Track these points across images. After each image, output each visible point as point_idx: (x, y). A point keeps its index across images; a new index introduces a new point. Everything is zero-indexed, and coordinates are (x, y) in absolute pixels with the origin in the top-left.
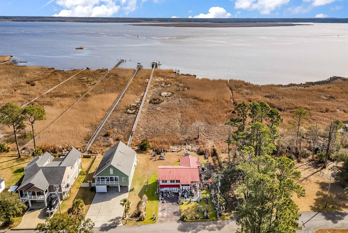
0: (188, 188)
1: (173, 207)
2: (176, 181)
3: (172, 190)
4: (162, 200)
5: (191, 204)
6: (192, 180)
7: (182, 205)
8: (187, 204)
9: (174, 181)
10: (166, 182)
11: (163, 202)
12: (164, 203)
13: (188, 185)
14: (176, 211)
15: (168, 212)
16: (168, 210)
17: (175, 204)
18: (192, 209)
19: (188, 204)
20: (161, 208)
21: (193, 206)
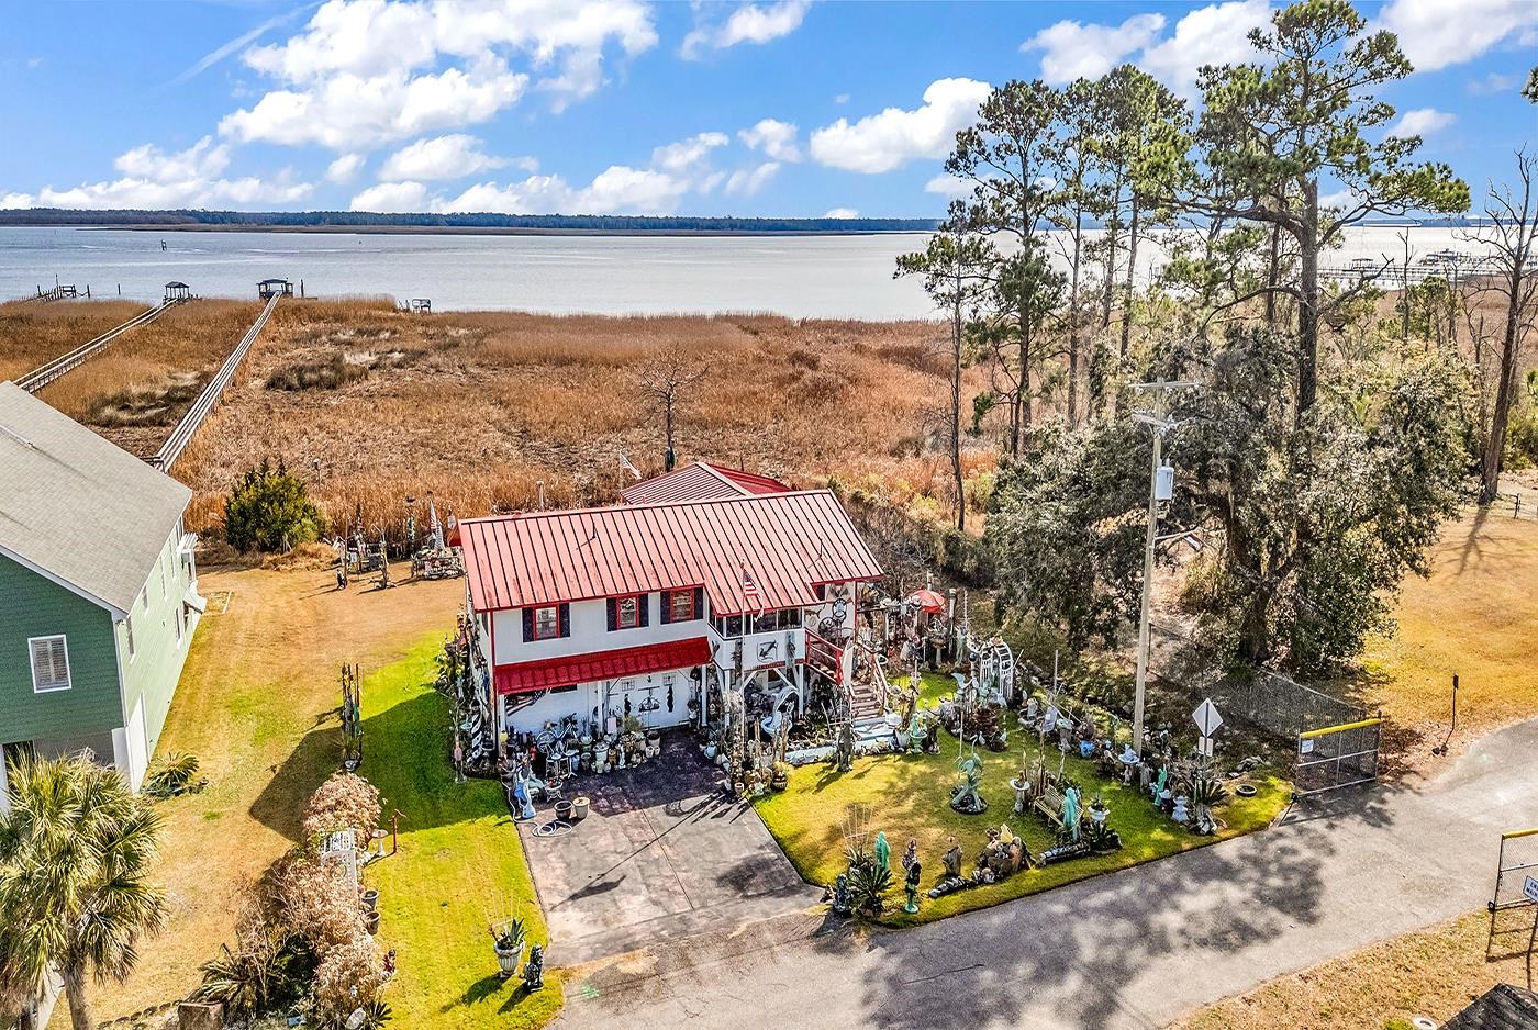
0: (790, 648)
1: (686, 835)
2: (666, 596)
3: (628, 705)
4: (541, 799)
5: (860, 776)
6: (812, 570)
7: (776, 798)
8: (821, 786)
9: (643, 598)
10: (563, 630)
11: (565, 819)
12: (577, 820)
13: (790, 617)
14: (747, 854)
15: (658, 882)
16: (652, 870)
17: (703, 805)
18: (899, 810)
19: (832, 778)
20: (560, 868)
21: (892, 785)
